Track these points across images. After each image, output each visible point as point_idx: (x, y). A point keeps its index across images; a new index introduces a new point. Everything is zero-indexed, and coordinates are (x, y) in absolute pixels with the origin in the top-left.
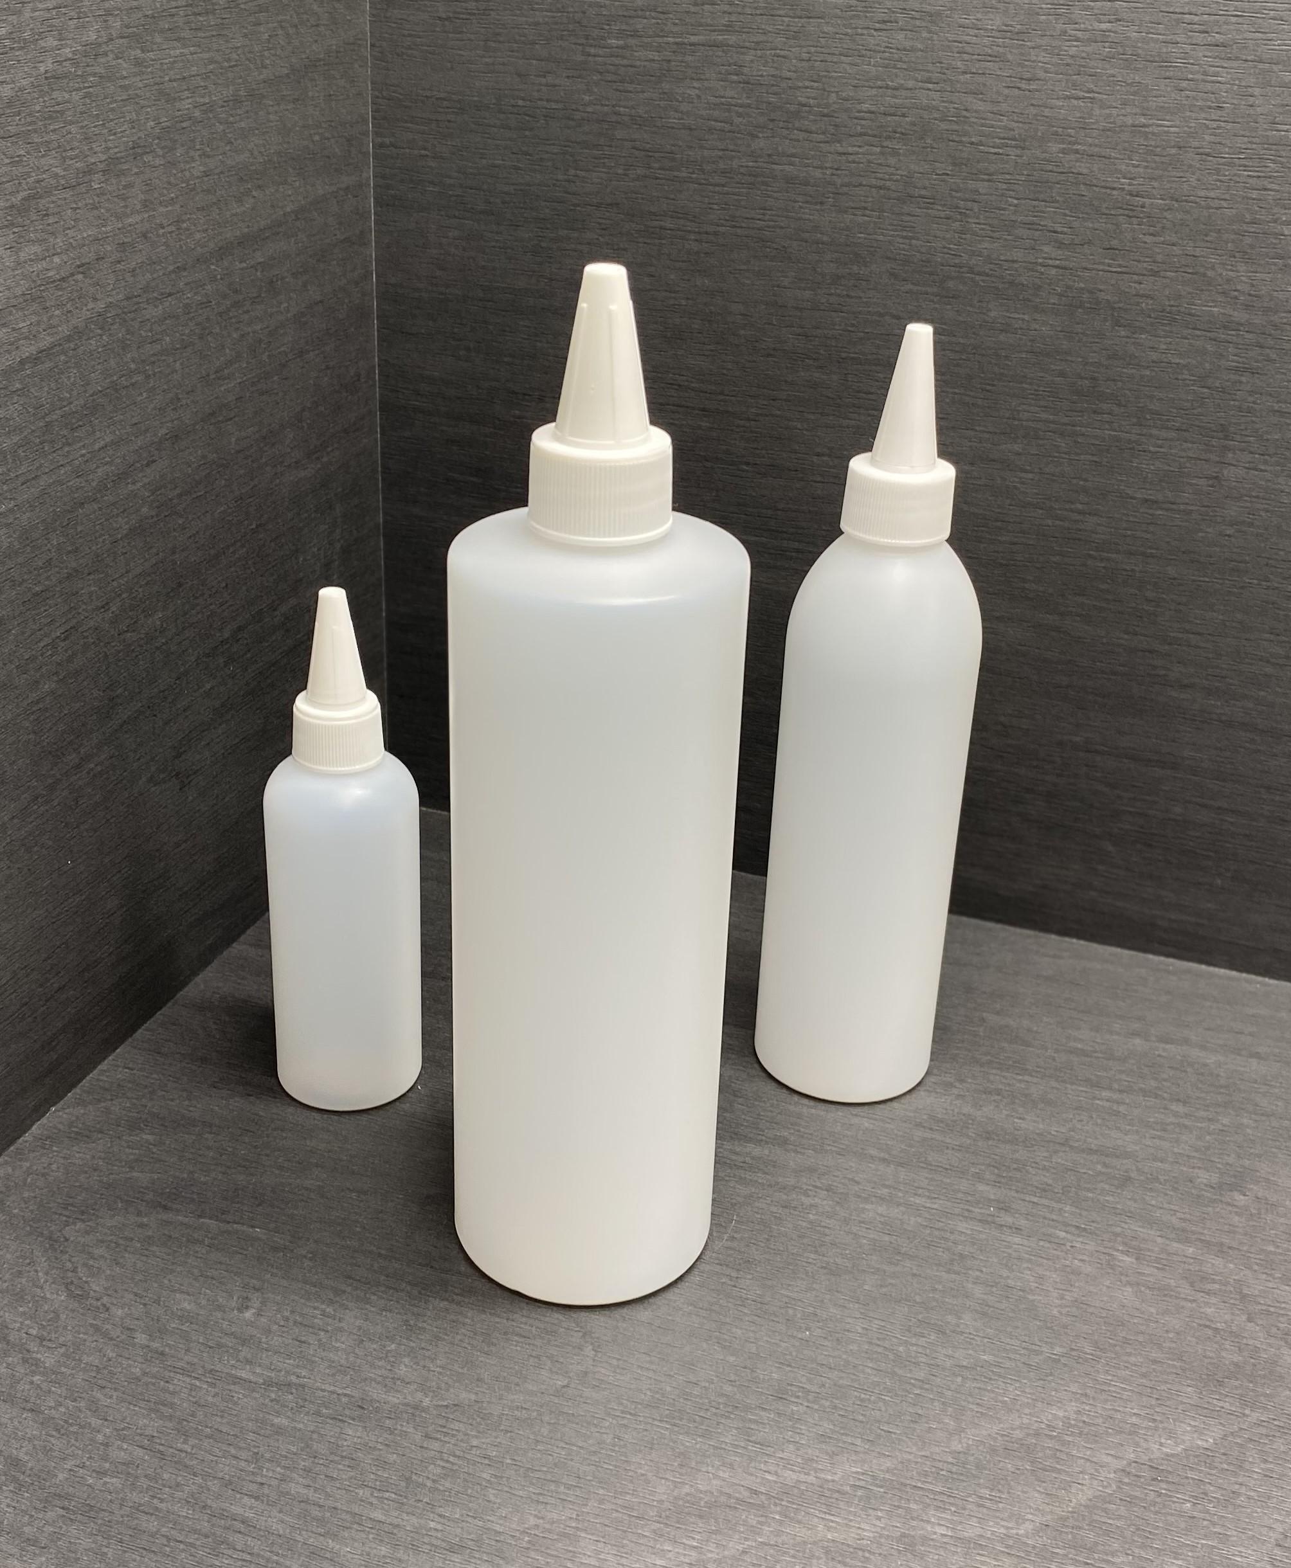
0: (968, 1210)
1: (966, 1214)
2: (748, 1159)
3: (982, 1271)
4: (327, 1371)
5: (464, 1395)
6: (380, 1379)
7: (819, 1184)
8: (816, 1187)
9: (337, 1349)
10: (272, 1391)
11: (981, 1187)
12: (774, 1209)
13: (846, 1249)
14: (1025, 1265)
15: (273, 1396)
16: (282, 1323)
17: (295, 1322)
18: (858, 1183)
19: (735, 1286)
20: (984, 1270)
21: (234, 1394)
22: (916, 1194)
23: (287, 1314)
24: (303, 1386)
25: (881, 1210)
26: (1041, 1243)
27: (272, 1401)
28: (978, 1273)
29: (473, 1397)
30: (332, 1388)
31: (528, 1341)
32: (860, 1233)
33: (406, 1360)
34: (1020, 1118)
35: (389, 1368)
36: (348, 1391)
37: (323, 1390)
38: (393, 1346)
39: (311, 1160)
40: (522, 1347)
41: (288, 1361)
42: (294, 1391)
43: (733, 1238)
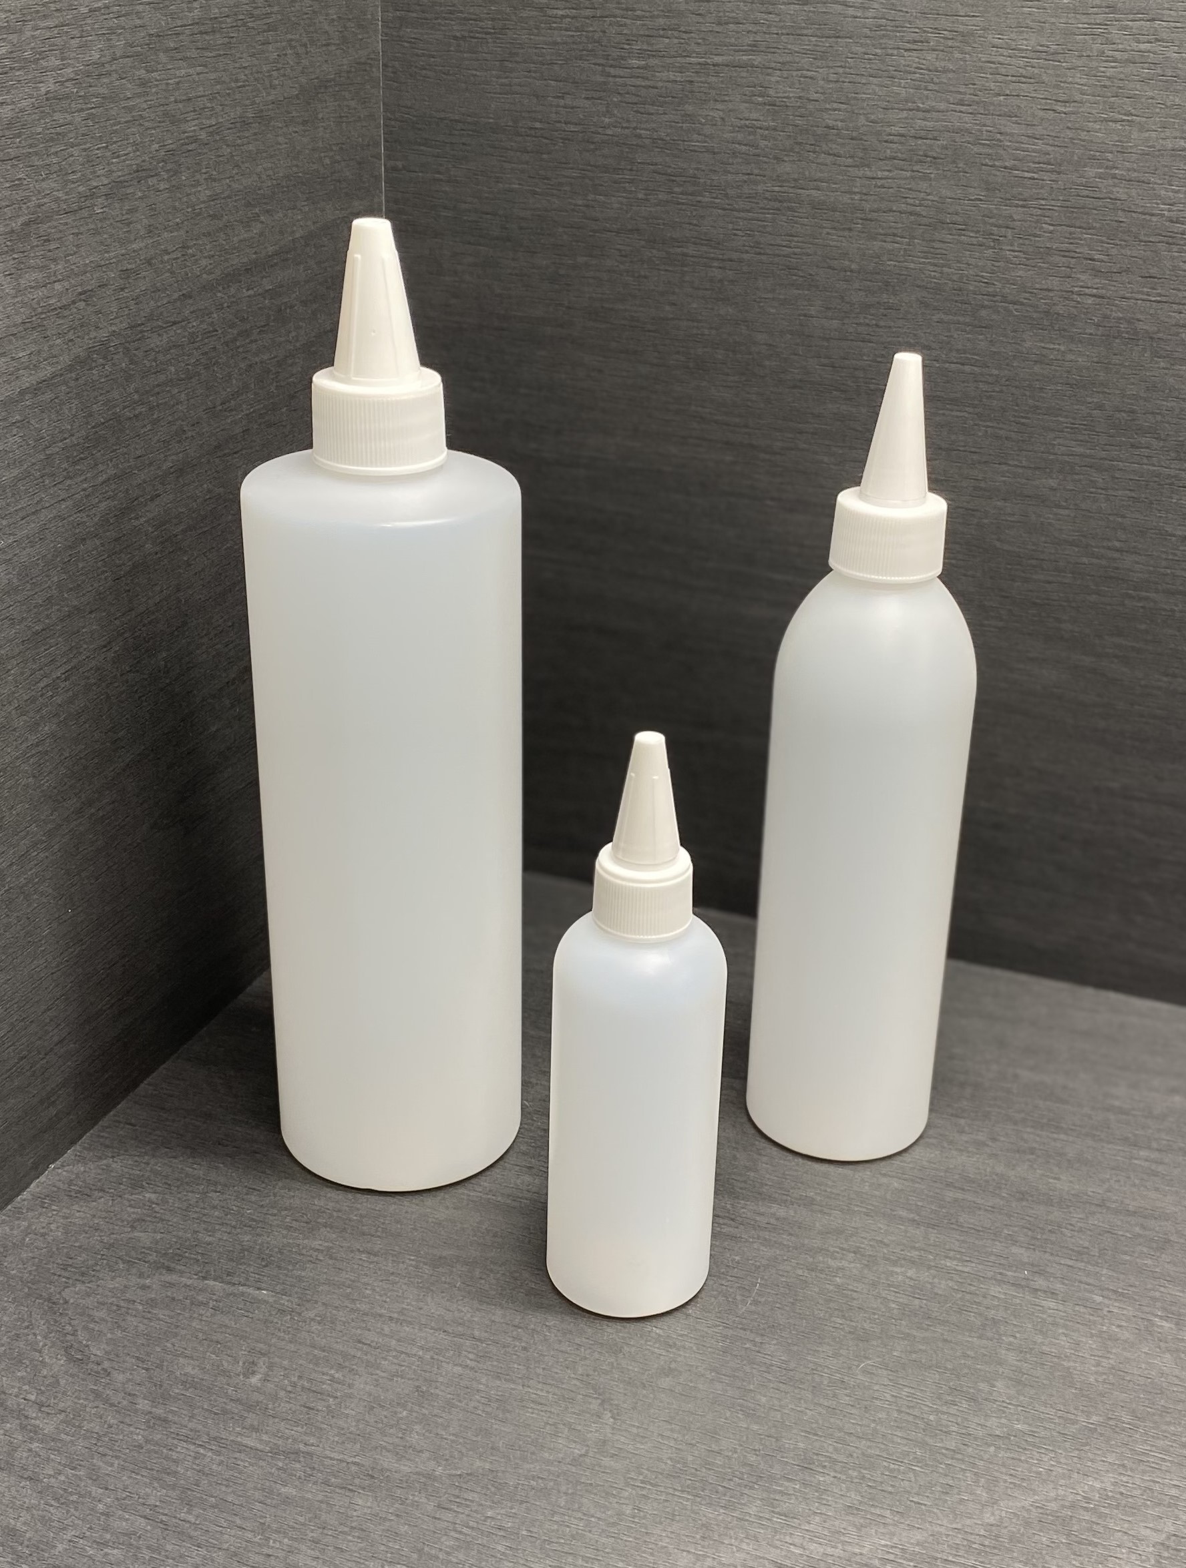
0: (1000, 1274)
1: (999, 1277)
2: (773, 1221)
3: (1015, 1337)
4: (336, 1439)
5: (478, 1463)
6: (391, 1447)
7: (845, 1246)
8: (843, 1249)
9: (347, 1416)
10: (279, 1459)
11: (1015, 1250)
12: (800, 1272)
13: (874, 1314)
14: (1061, 1331)
15: (280, 1464)
16: (289, 1388)
17: (303, 1388)
18: (887, 1245)
19: (759, 1352)
20: (1018, 1335)
21: (239, 1462)
22: (947, 1257)
23: (294, 1379)
24: (310, 1454)
25: (910, 1273)
26: (1077, 1308)
27: (279, 1469)
28: (1011, 1339)
29: (487, 1466)
30: (341, 1457)
31: (545, 1408)
32: (889, 1297)
33: (417, 1428)
34: (1055, 1178)
35: (400, 1435)
36: (357, 1460)
37: (331, 1459)
38: (405, 1413)
39: (319, 1220)
40: (538, 1414)
41: (295, 1429)
42: (302, 1459)
43: (755, 1303)
